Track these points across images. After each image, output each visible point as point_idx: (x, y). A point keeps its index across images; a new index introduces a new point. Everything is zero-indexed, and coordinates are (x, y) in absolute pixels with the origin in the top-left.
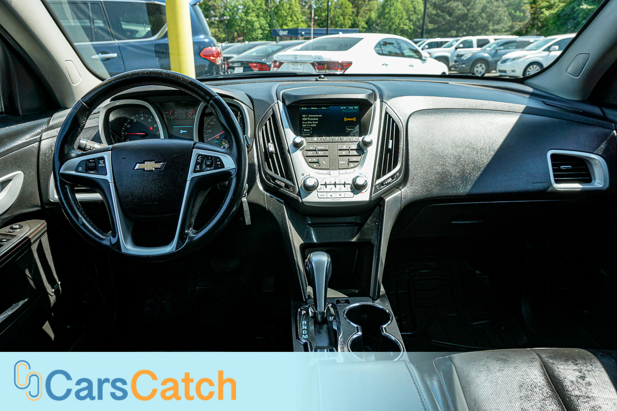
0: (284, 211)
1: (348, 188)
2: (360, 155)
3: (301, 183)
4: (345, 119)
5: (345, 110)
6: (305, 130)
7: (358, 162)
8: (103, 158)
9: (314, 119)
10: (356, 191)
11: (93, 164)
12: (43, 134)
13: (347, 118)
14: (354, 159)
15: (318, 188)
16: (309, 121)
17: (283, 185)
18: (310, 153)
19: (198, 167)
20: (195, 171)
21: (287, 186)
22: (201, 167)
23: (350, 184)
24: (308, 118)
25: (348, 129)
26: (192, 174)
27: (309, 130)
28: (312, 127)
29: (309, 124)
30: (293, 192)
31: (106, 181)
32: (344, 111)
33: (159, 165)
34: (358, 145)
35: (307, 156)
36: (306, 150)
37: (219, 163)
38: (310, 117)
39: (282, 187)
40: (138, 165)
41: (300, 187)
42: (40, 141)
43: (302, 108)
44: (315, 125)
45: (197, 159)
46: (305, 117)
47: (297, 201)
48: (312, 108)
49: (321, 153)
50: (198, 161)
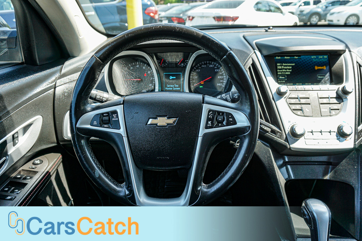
0: (270, 154)
1: (334, 135)
2: (340, 103)
3: (288, 130)
4: (316, 68)
5: (315, 59)
6: (280, 77)
7: (338, 109)
8: (115, 112)
9: (288, 67)
10: (341, 138)
11: (107, 118)
12: (58, 81)
13: (318, 66)
14: (335, 106)
15: (305, 136)
16: (283, 69)
17: (269, 130)
18: (293, 101)
19: (210, 122)
20: (207, 127)
21: (273, 131)
22: (212, 123)
23: (335, 132)
24: (283, 67)
25: (319, 77)
26: (203, 129)
27: (284, 78)
28: (287, 75)
29: (284, 72)
30: (280, 138)
31: (120, 135)
32: (314, 60)
33: (171, 121)
34: (337, 93)
35: (290, 104)
36: (289, 98)
37: (231, 119)
38: (284, 66)
39: (268, 132)
40: (151, 120)
41: (287, 133)
42: (55, 88)
43: (277, 58)
44: (289, 73)
45: (208, 115)
46: (280, 66)
47: (286, 147)
48: (286, 58)
49: (303, 101)
50: (209, 117)
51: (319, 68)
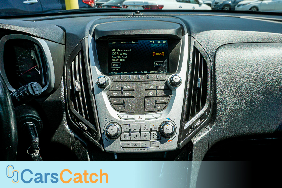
1: (155, 135)
2: (168, 96)
3: (103, 129)
4: (154, 54)
5: (154, 44)
6: (114, 65)
7: (165, 103)
9: (124, 54)
10: (163, 139)
13: (155, 52)
14: (162, 100)
15: (121, 136)
16: (118, 55)
17: (86, 128)
18: (115, 94)
21: (90, 129)
23: (156, 131)
24: (118, 53)
25: (156, 64)
27: (118, 65)
28: (121, 62)
29: (118, 59)
30: (96, 138)
32: (153, 46)
34: (166, 84)
35: (111, 97)
36: (112, 90)
38: (120, 52)
39: (85, 131)
41: (102, 133)
43: (112, 43)
44: (124, 60)
46: (115, 52)
48: (122, 43)
49: (126, 94)
51: (157, 54)
